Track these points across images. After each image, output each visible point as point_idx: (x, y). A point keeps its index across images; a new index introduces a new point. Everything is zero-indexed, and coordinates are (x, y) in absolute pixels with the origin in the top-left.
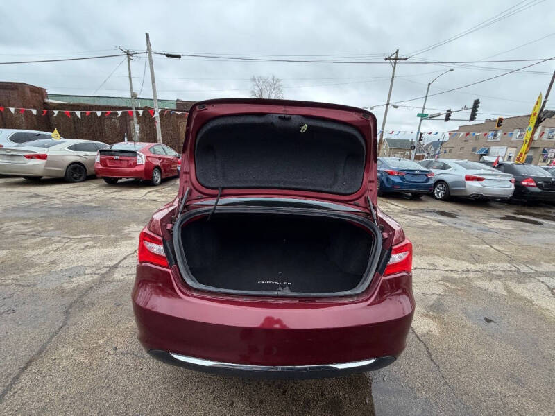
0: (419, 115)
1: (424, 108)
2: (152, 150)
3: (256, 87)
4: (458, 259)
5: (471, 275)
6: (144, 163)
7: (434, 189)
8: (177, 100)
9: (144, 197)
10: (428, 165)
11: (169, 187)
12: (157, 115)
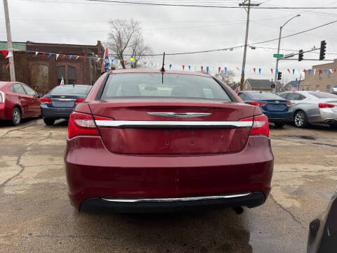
0: (275, 56)
1: (279, 49)
2: (11, 88)
3: (114, 30)
4: (315, 164)
5: (324, 173)
6: (4, 101)
7: (294, 118)
8: (28, 42)
9: (7, 135)
10: (287, 96)
11: (31, 126)
12: (10, 55)
